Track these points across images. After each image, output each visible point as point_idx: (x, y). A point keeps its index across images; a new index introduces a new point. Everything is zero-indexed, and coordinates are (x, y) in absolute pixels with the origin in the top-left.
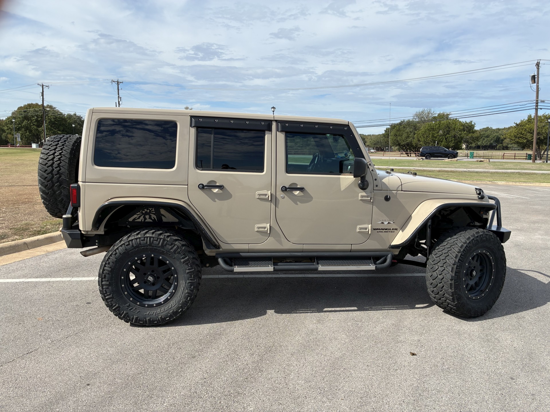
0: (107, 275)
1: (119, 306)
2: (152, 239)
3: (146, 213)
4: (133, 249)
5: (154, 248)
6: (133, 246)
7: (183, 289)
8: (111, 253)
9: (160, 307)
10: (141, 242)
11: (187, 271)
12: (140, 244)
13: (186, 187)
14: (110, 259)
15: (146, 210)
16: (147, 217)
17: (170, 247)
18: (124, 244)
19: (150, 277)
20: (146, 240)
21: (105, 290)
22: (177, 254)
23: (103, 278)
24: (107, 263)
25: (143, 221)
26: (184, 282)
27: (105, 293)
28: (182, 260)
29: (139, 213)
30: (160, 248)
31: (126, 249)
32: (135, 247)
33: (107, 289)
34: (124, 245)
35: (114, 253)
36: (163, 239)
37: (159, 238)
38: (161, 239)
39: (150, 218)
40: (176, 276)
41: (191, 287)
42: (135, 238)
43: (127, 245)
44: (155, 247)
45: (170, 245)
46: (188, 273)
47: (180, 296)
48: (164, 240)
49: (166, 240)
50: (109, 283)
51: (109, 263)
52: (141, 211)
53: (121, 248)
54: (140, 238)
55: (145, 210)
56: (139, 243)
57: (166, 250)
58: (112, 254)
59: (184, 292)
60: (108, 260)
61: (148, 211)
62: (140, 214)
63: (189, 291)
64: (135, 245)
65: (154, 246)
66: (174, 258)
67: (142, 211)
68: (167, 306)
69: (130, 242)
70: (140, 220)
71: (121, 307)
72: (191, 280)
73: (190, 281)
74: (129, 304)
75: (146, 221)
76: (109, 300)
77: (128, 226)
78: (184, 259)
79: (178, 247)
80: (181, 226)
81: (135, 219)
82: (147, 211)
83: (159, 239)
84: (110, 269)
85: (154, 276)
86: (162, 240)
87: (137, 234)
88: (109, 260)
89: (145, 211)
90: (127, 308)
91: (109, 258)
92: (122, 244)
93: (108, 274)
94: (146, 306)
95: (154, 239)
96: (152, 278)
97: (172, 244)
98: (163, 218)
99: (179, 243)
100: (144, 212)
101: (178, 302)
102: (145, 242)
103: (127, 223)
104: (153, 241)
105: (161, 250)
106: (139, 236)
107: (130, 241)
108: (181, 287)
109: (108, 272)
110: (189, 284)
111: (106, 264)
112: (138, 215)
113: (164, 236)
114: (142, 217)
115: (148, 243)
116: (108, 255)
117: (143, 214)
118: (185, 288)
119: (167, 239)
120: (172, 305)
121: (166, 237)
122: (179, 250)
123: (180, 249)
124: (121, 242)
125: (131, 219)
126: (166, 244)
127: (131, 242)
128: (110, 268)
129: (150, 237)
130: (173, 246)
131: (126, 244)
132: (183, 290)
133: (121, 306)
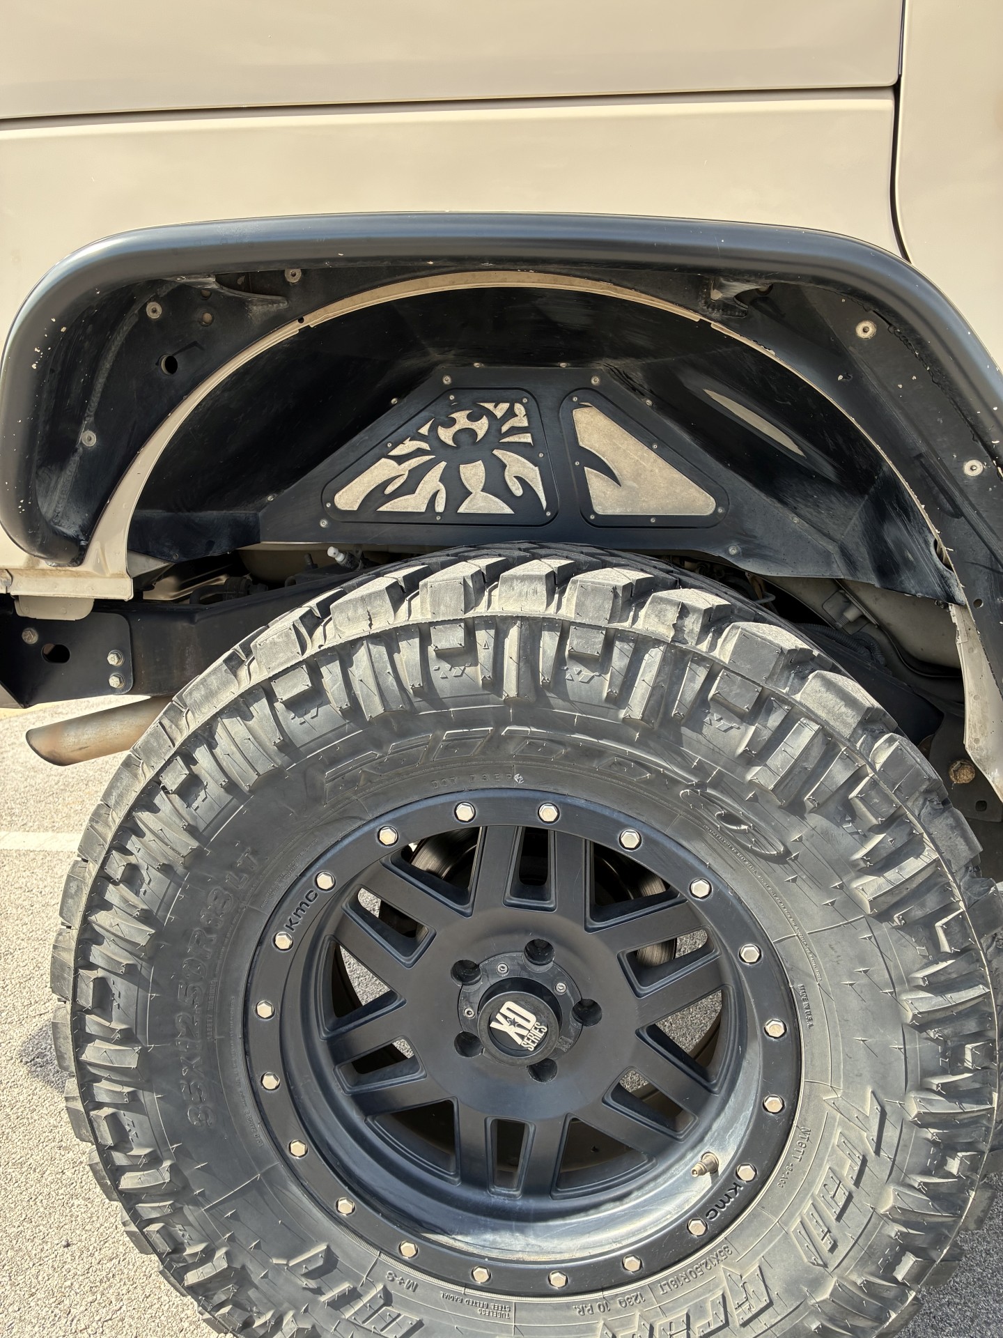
0: (119, 986)
1: (237, 1265)
2: (549, 642)
3: (467, 446)
4: (354, 749)
5: (575, 745)
6: (353, 710)
7: (849, 1170)
8: (150, 774)
9: (605, 1306)
10: (442, 672)
11: (918, 1003)
12: (427, 690)
13: (880, 113)
14: (140, 834)
15: (462, 419)
16: (473, 474)
17: (743, 737)
18: (265, 690)
19: (509, 1004)
20: (484, 656)
21: (114, 1120)
22: (816, 820)
23: (88, 1012)
24: (117, 867)
25: (440, 507)
26: (870, 1107)
27: (110, 1142)
28: (869, 887)
29: (409, 446)
30: (630, 743)
31: (287, 746)
32: (382, 720)
33: (126, 1107)
34: (271, 697)
35: (173, 779)
36: (670, 646)
37: (623, 636)
38: (642, 644)
39: (495, 485)
40: (775, 1028)
41: (943, 1163)
42: (380, 625)
43: (297, 704)
44: (585, 727)
45: (747, 718)
46: (923, 1023)
47: (817, 1233)
48: (678, 659)
49: (700, 659)
50: (143, 1054)
51: (132, 876)
52: (424, 430)
53: (234, 725)
54: (423, 633)
55: (454, 422)
56: (412, 680)
57: (700, 770)
58: (155, 785)
59: (863, 1201)
60: (119, 844)
61: (482, 427)
62: (419, 452)
63: (916, 1201)
64: (373, 708)
65: (565, 724)
66: (782, 858)
67: (433, 429)
68: (676, 1304)
69: (331, 674)
70: (414, 503)
71: (257, 1274)
72: (950, 1092)
73: (942, 1106)
74: (323, 1247)
75: (461, 510)
76: (147, 1209)
77: (331, 552)
78: (892, 875)
79: (828, 743)
80: (733, 551)
81: (378, 494)
82: (469, 425)
83: (628, 647)
84: (141, 934)
85: (553, 1002)
86: (654, 657)
87: (399, 594)
88: (133, 844)
89: (457, 427)
90: (312, 1284)
91: (129, 828)
92: (246, 684)
93: (131, 973)
94: (481, 1276)
95: (573, 643)
96: (532, 1018)
97: (763, 705)
98: (596, 483)
99: (831, 699)
100: (446, 435)
101: (792, 1287)
102: (478, 673)
103: (324, 524)
104: (560, 661)
105: (641, 764)
106: (419, 610)
107: (327, 655)
108: (825, 1140)
109: (125, 959)
110: (931, 1133)
111: (103, 879)
112: (400, 460)
113: (672, 615)
114: (432, 482)
115: (510, 687)
116: (121, 796)
117: (439, 448)
118: (878, 1170)
119: (713, 646)
120: (731, 1305)
121: (693, 624)
122: (838, 773)
123: (849, 759)
124: (243, 672)
125: (349, 498)
126: (702, 702)
127: (336, 667)
128: (146, 917)
129: (533, 627)
130: (775, 720)
131: (287, 690)
132: (857, 1183)
133: (251, 1267)
